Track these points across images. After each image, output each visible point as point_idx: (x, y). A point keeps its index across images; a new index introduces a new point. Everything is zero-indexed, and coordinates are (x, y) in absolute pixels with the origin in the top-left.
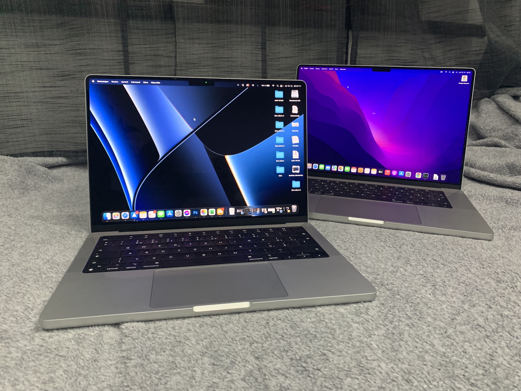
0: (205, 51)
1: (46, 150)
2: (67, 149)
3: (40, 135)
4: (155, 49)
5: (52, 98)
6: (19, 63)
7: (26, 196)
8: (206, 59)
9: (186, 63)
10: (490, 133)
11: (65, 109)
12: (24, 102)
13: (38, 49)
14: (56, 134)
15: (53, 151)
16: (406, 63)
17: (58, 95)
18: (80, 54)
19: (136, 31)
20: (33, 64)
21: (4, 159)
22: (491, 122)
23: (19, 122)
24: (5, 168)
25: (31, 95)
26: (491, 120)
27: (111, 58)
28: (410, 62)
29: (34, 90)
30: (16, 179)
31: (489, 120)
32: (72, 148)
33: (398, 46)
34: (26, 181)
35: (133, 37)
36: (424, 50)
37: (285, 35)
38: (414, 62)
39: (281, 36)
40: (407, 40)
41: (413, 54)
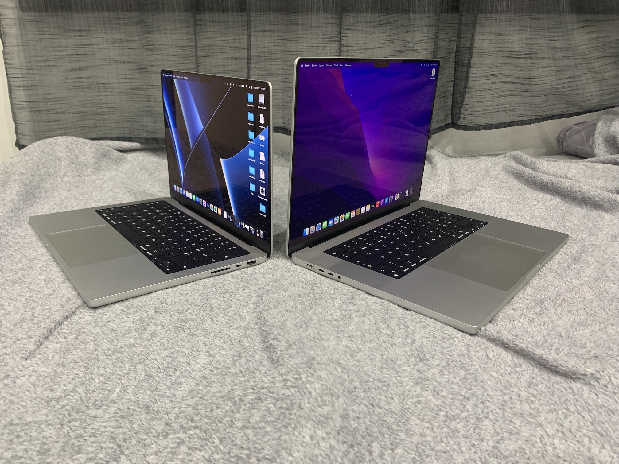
0: (276, 44)
1: (127, 136)
2: (141, 136)
3: (123, 122)
4: (230, 41)
5: (132, 89)
6: (108, 57)
7: (95, 175)
8: (276, 52)
9: (258, 56)
11: (141, 99)
12: (110, 92)
13: (122, 45)
14: (134, 121)
15: (131, 137)
16: (521, 55)
17: (137, 87)
18: (151, 50)
19: (212, 24)
20: (118, 58)
21: (85, 142)
23: (106, 110)
24: (85, 150)
25: (116, 85)
27: (175, 53)
28: (526, 54)
29: (118, 81)
30: (91, 160)
32: (145, 135)
33: (509, 34)
34: (99, 163)
35: (209, 30)
36: (556, 38)
37: (373, 24)
38: (532, 54)
39: (369, 24)
40: (522, 27)
41: (531, 44)
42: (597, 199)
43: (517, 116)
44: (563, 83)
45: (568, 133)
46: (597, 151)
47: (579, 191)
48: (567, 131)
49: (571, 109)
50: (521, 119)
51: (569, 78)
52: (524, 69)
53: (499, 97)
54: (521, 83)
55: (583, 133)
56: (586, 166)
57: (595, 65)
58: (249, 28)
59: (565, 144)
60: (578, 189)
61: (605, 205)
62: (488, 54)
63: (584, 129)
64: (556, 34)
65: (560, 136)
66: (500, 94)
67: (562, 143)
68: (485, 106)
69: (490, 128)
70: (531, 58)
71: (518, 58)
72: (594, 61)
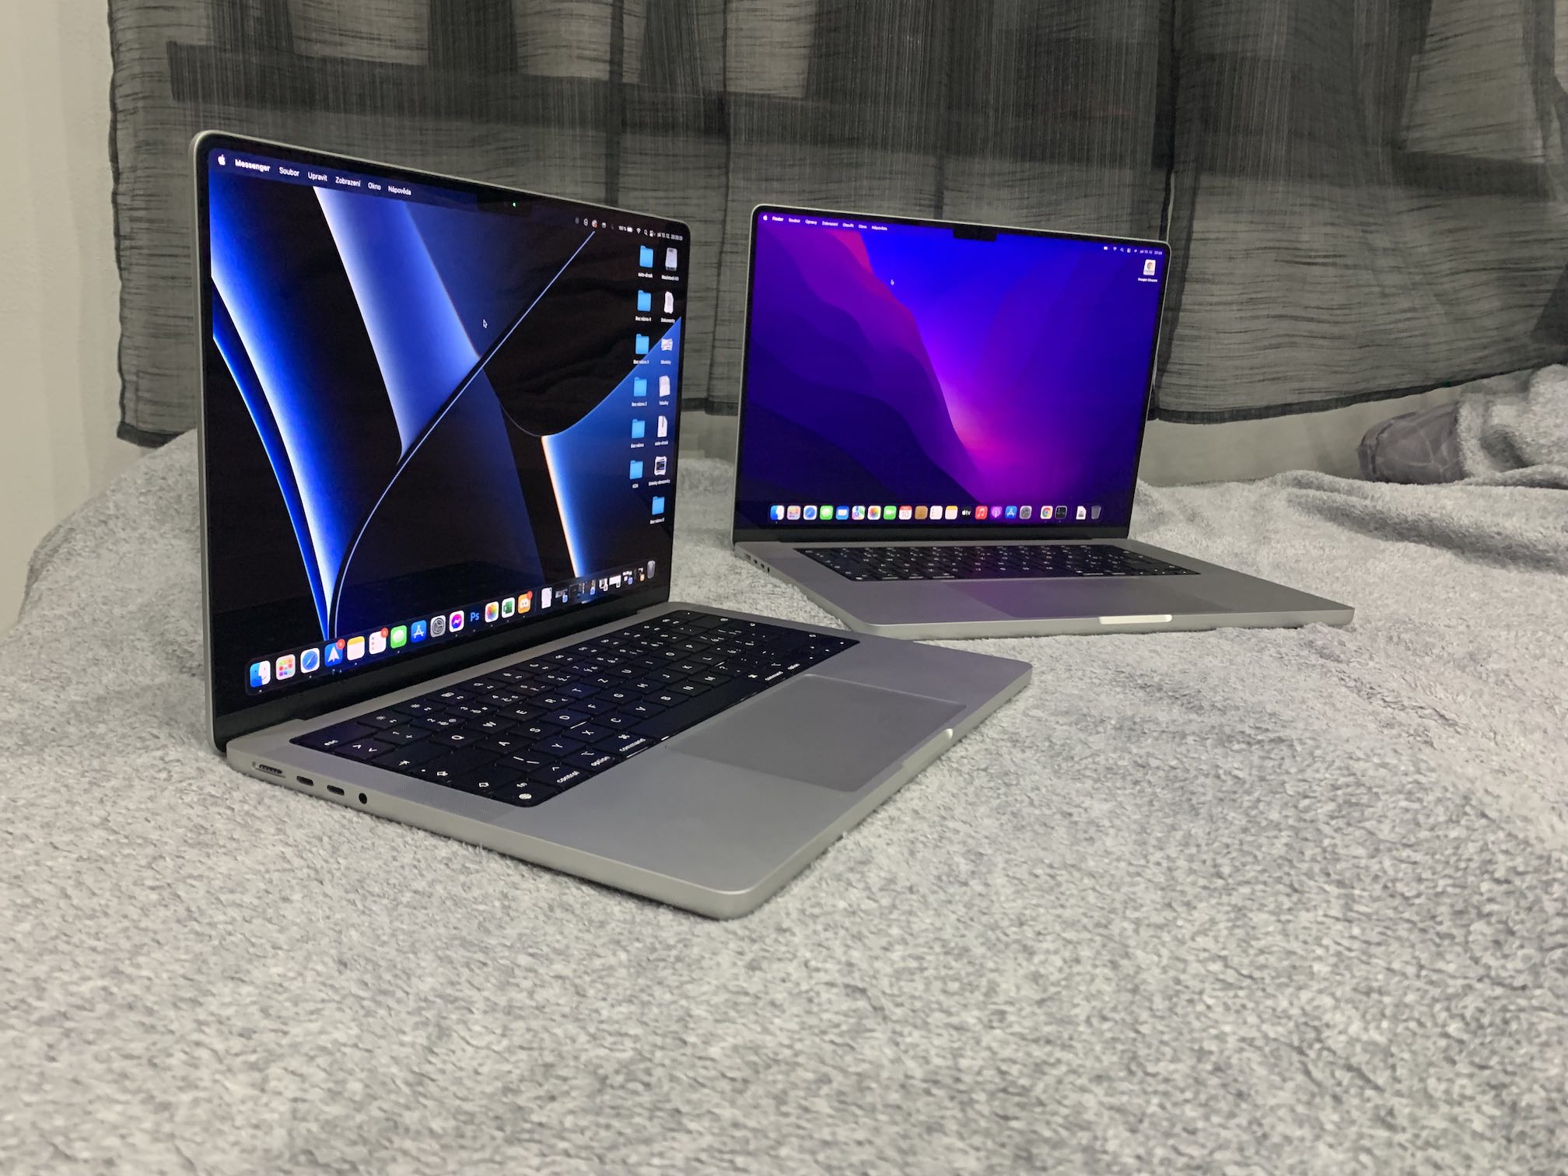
10: (1550, 453)
22: (1557, 426)
26: (1558, 421)
28: (1325, 257)
31: (1550, 421)
33: (1293, 213)
35: (631, 172)
36: (1373, 228)
37: (996, 178)
38: (1335, 256)
39: (987, 180)
40: (1317, 198)
41: (1335, 236)
42: (1541, 547)
43: (1301, 391)
44: (1397, 321)
45: (1385, 435)
46: (1469, 465)
47: (1499, 534)
48: (1383, 431)
49: (1406, 378)
50: (1306, 398)
51: (1404, 311)
52: (1319, 288)
53: (1266, 348)
54: (1311, 320)
55: (1422, 432)
56: (1470, 493)
57: (1447, 286)
58: (727, 173)
59: (1379, 460)
60: (1495, 529)
61: (1562, 559)
62: (1248, 254)
63: (1421, 425)
64: (1371, 220)
65: (1368, 442)
66: (1266, 343)
67: (1373, 458)
68: (1237, 368)
69: (1245, 418)
70: (1334, 265)
71: (1309, 264)
72: (1445, 279)
